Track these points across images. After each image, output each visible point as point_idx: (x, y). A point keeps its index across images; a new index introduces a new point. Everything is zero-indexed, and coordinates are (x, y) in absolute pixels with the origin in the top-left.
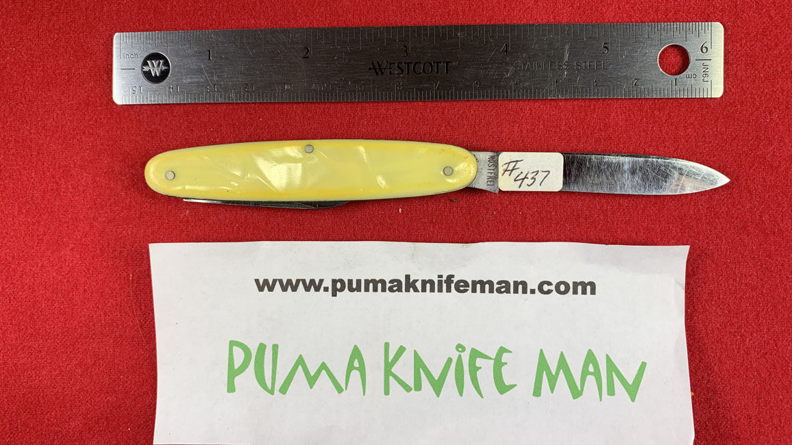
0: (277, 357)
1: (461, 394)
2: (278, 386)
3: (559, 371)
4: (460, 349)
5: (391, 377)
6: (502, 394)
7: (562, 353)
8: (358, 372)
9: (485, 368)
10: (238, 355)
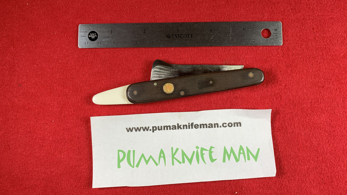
0: (134, 155)
1: (199, 164)
3: (231, 153)
4: (197, 148)
5: (174, 159)
6: (212, 162)
7: (232, 147)
8: (163, 158)
9: (206, 154)
10: (121, 155)
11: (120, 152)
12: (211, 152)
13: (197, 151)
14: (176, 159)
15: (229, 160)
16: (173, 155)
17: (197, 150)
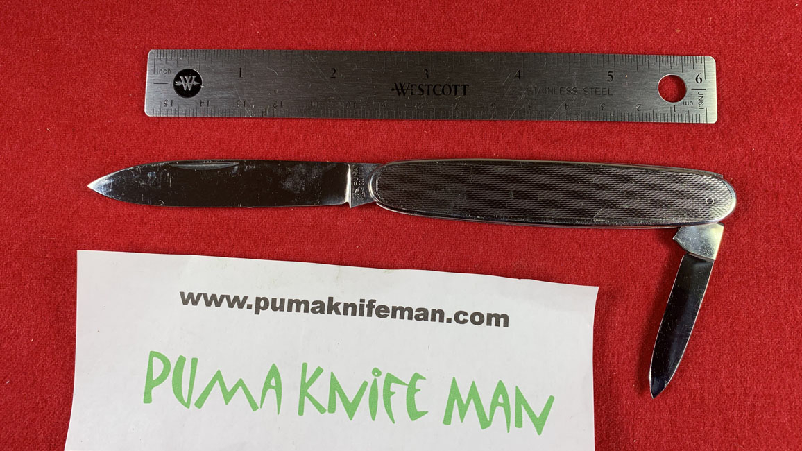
0: (195, 371)
1: (373, 418)
2: (194, 400)
3: (470, 401)
4: (376, 374)
5: (306, 398)
6: (413, 420)
7: (473, 382)
8: (274, 390)
9: (399, 392)
10: (158, 367)
11: (154, 358)
12: (412, 390)
13: (375, 383)
14: (311, 399)
15: (462, 420)
16: (305, 386)
17: (375, 380)
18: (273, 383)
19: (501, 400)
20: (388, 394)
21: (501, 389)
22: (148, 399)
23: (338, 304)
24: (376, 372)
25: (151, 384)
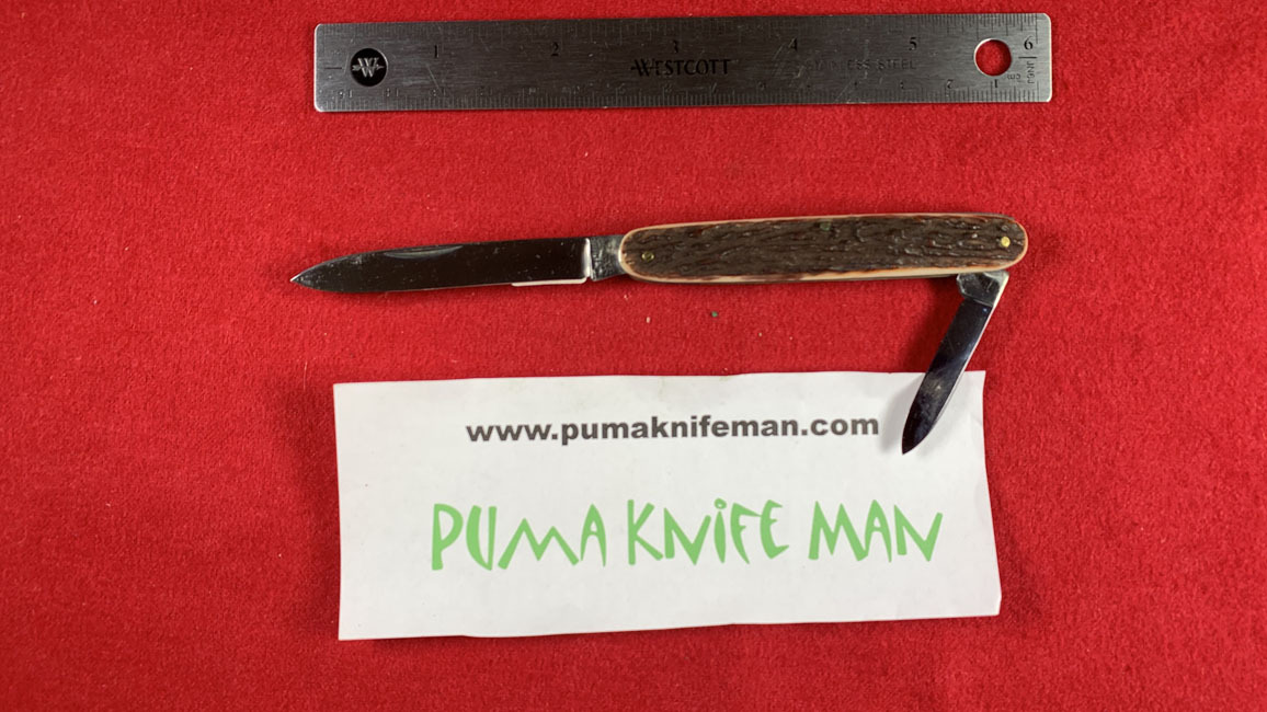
0: (494, 522)
1: (722, 560)
2: (497, 559)
3: (839, 528)
4: (720, 506)
5: (636, 542)
6: (771, 558)
7: (842, 507)
8: (595, 537)
9: (751, 527)
10: (447, 522)
11: (441, 513)
12: (766, 522)
13: (720, 519)
14: (643, 543)
15: (832, 552)
16: (633, 529)
17: (720, 514)
18: (594, 527)
19: (877, 523)
20: (737, 529)
21: (876, 510)
22: (437, 564)
23: (664, 424)
24: (720, 503)
25: (439, 545)
